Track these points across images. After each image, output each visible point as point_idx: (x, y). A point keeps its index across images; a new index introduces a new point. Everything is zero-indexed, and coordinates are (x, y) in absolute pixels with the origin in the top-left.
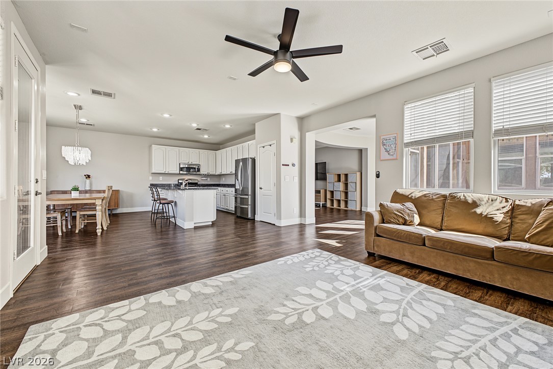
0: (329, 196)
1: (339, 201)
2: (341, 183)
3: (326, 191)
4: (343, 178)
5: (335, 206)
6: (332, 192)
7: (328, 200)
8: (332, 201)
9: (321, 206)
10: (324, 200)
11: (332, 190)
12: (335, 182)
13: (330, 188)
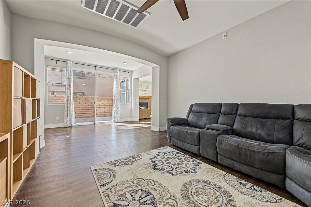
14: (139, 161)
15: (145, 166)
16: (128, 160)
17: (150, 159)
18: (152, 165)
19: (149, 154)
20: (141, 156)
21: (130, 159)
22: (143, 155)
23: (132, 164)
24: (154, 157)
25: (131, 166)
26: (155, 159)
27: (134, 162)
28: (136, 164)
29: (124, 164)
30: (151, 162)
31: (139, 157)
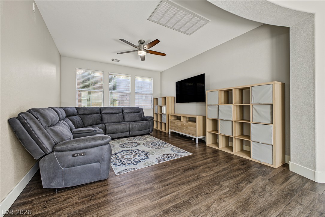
0: (209, 127)
1: (228, 139)
2: (232, 106)
3: (204, 118)
4: (236, 97)
5: (222, 146)
6: (215, 122)
7: (208, 134)
8: (216, 137)
9: (197, 142)
10: (201, 133)
11: (215, 117)
12: (221, 104)
13: (211, 114)
14: (157, 156)
15: (153, 154)
16: (168, 158)
17: (149, 158)
18: (149, 154)
19: (148, 162)
20: (157, 160)
21: (167, 158)
22: (154, 161)
23: (164, 155)
24: (144, 159)
25: (164, 154)
26: (145, 158)
27: (162, 156)
28: (160, 155)
29: (169, 155)
30: (148, 156)
31: (158, 160)
